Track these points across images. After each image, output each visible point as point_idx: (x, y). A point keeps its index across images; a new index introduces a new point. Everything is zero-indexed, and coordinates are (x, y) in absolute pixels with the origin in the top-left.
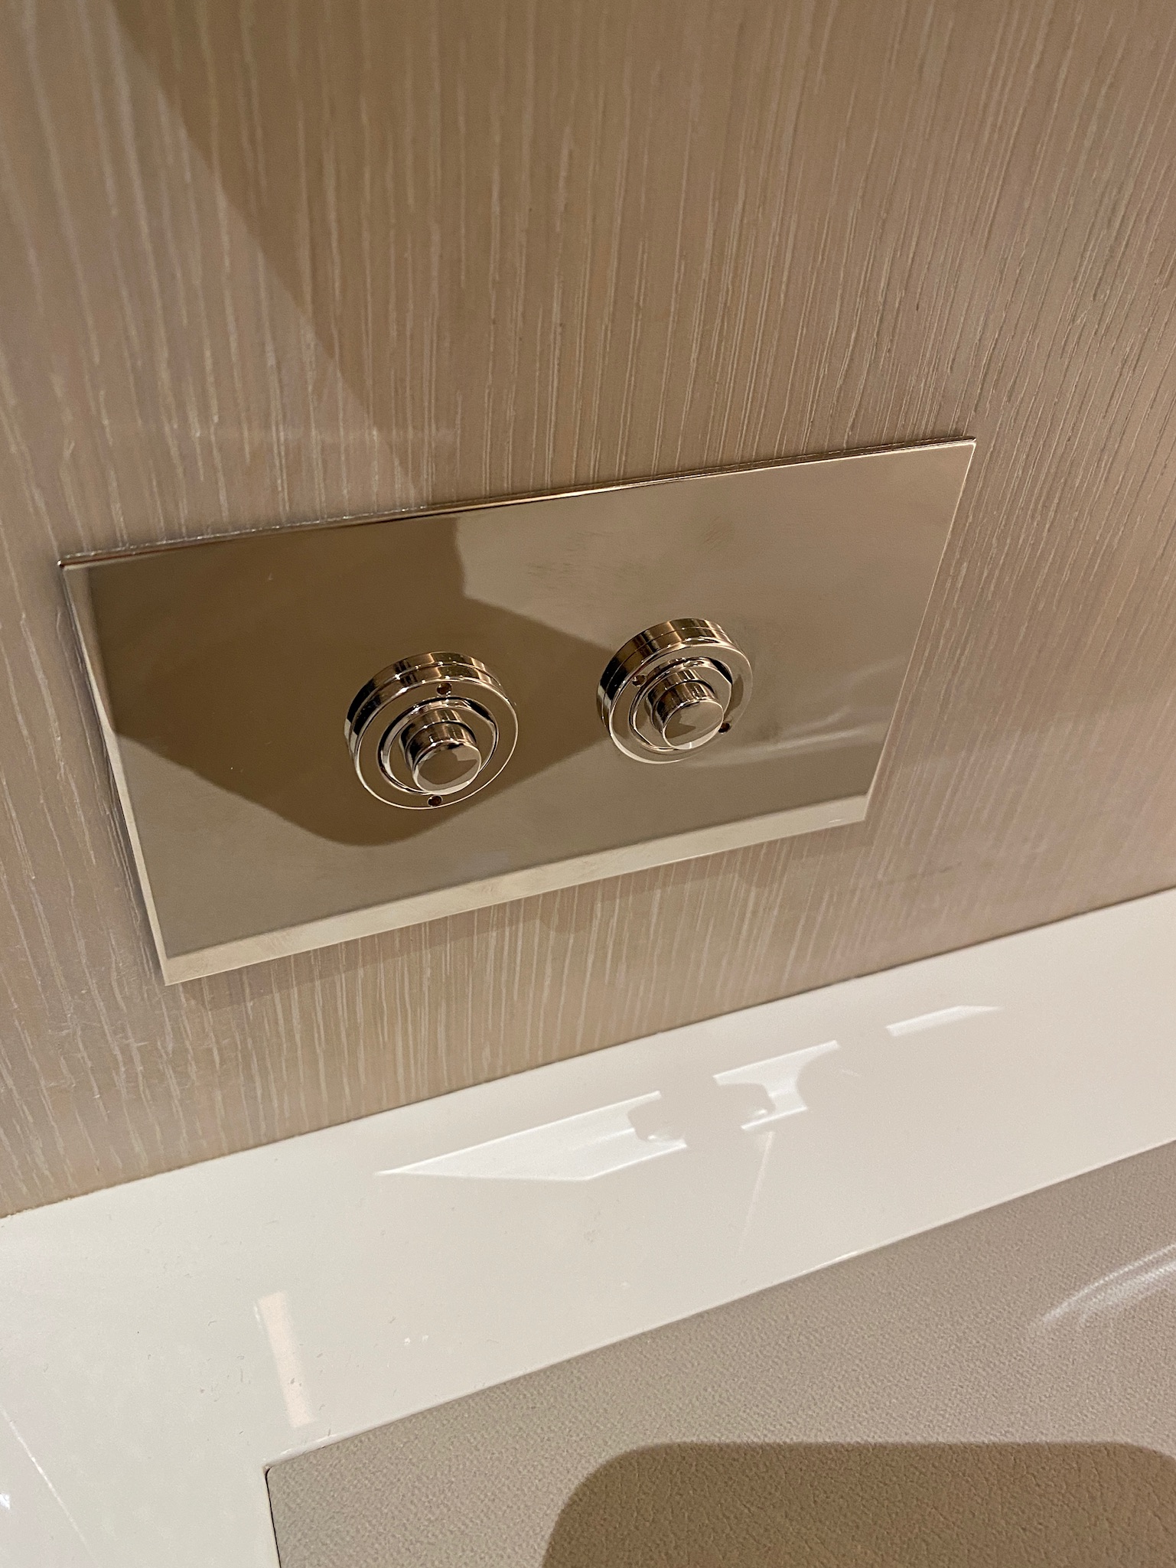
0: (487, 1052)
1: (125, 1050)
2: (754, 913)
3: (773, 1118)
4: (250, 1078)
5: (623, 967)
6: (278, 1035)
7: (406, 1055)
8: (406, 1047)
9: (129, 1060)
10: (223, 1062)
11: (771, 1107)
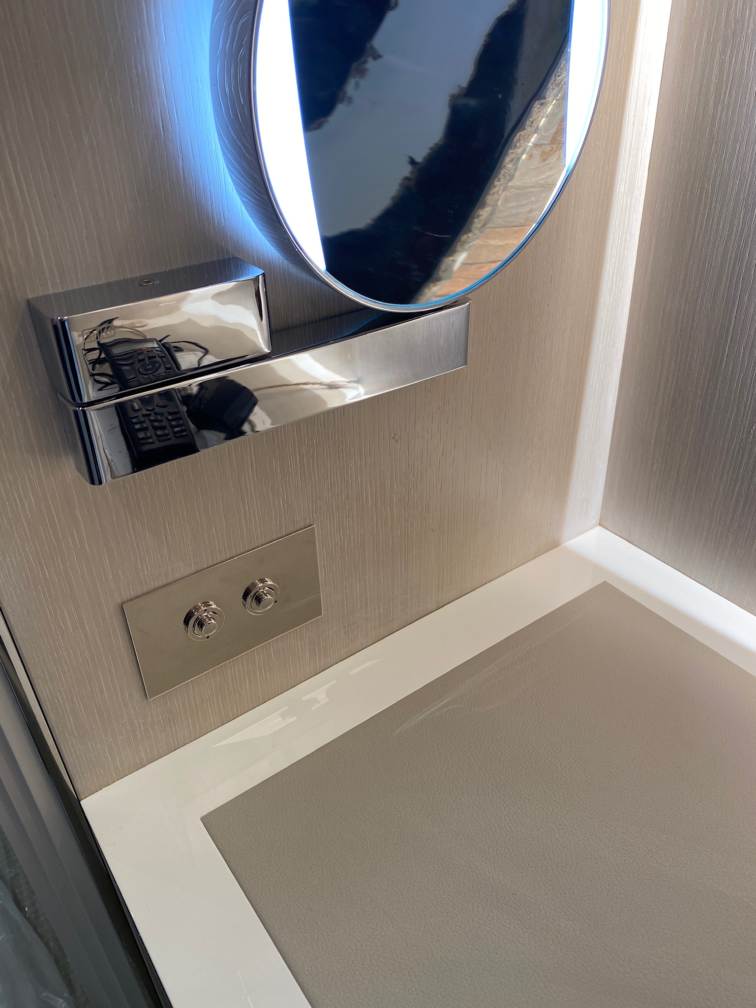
0: (235, 708)
1: (139, 724)
2: (302, 648)
3: (320, 704)
4: (171, 727)
5: (268, 673)
6: (177, 712)
7: (212, 713)
8: (212, 710)
9: (140, 727)
10: (163, 723)
11: (318, 702)
